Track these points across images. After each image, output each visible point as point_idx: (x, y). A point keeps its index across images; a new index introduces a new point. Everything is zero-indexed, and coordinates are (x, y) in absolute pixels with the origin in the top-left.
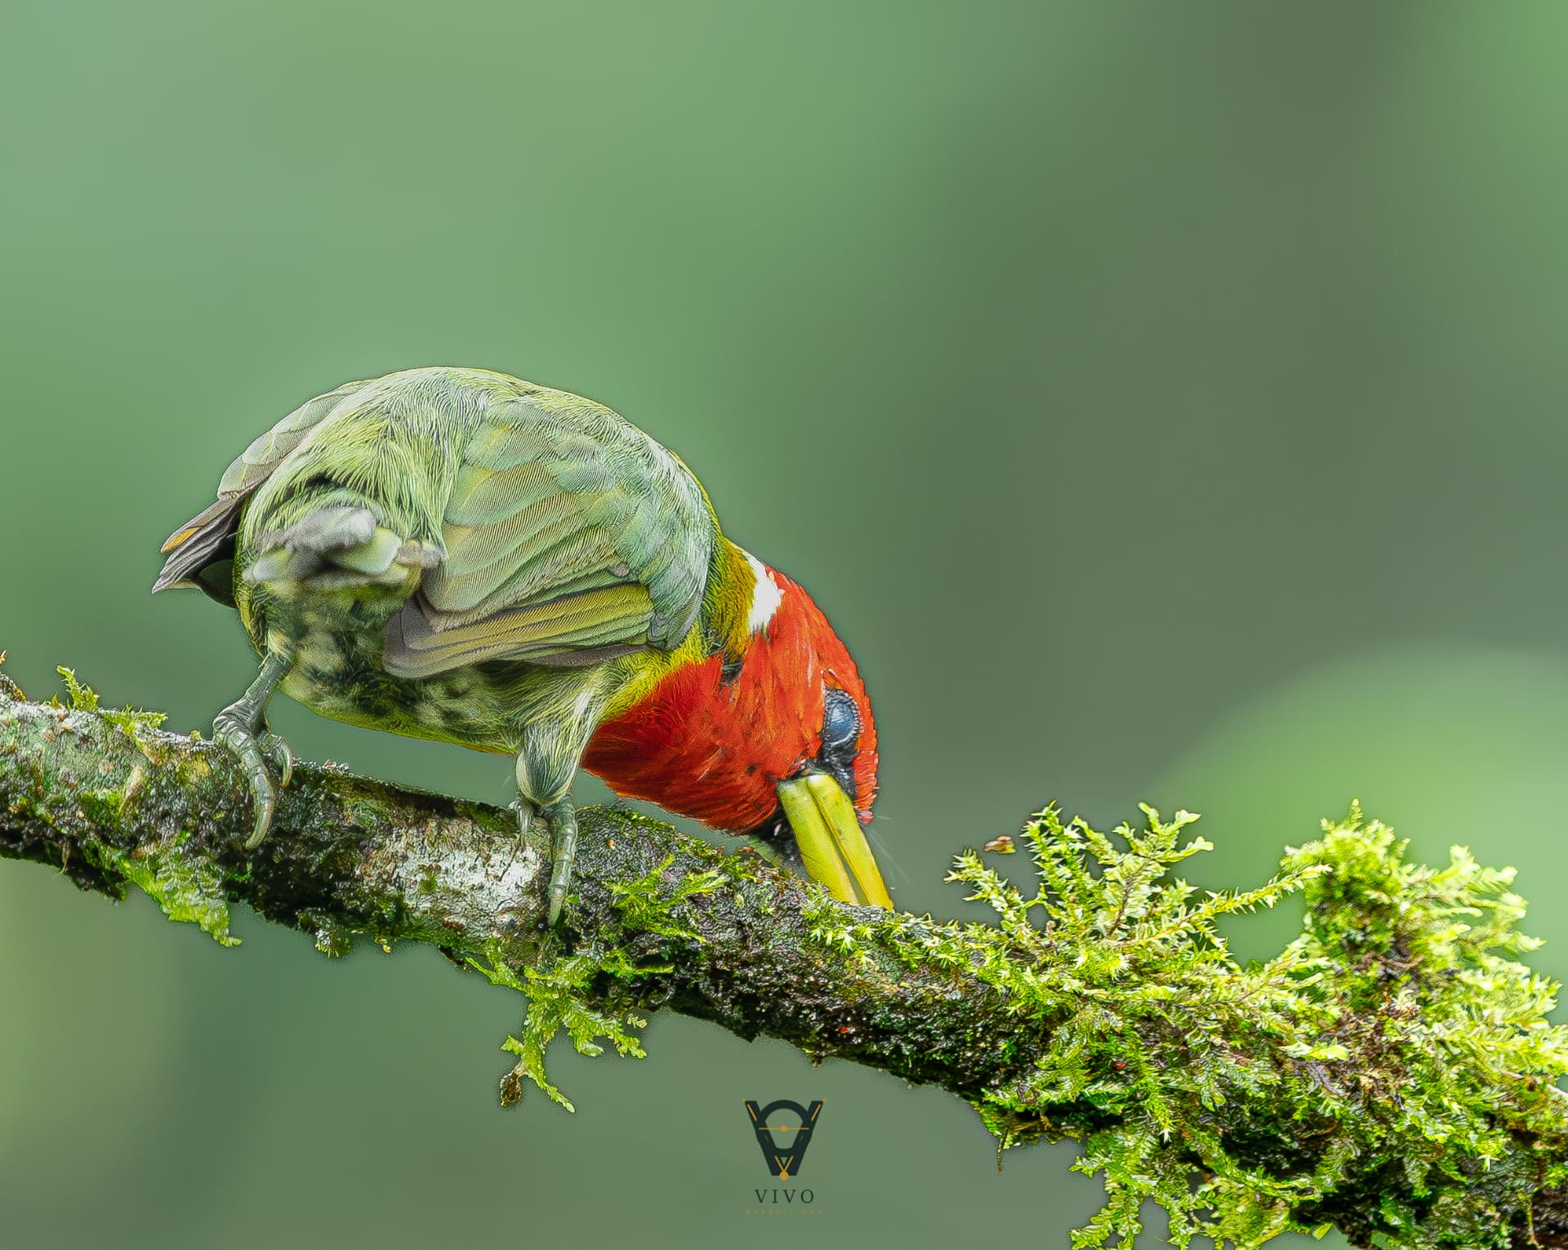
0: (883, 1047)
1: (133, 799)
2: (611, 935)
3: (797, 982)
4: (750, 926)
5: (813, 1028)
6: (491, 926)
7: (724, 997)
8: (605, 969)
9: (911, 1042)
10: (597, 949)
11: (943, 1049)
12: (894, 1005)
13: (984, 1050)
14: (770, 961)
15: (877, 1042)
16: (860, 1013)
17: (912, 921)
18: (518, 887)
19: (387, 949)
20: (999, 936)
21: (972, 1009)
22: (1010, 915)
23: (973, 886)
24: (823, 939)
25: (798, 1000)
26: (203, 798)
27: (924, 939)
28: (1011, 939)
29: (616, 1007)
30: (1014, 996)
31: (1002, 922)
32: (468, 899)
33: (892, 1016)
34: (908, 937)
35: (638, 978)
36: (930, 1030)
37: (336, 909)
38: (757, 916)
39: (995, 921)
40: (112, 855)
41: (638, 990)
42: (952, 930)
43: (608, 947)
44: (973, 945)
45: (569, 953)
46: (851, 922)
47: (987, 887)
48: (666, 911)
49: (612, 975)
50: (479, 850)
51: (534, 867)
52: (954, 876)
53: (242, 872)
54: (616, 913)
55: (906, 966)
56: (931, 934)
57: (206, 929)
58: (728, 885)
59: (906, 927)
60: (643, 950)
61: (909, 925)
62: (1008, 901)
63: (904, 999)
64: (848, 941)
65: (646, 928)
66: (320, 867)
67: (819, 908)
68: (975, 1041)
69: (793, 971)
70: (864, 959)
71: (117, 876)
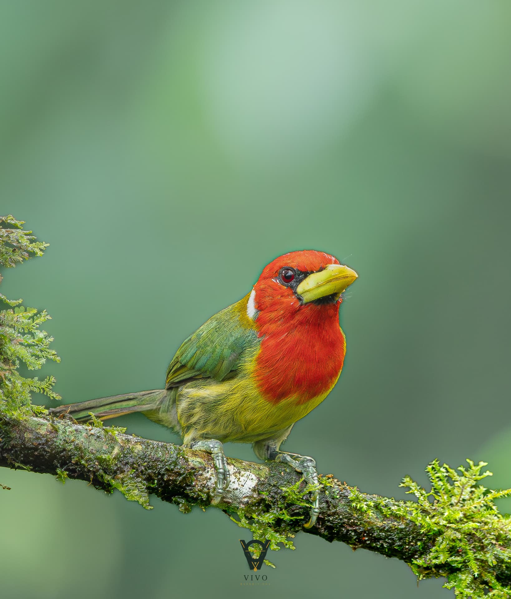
0: (377, 544)
1: (114, 458)
2: (282, 505)
3: (347, 522)
4: (331, 502)
5: (352, 538)
6: (240, 502)
7: (322, 527)
8: (280, 517)
9: (387, 543)
10: (277, 510)
11: (398, 545)
12: (381, 529)
13: (412, 545)
14: (338, 514)
15: (375, 542)
16: (369, 532)
17: (387, 500)
18: (250, 489)
19: (204, 510)
20: (418, 505)
21: (408, 531)
22: (422, 498)
23: (409, 488)
24: (356, 507)
25: (348, 528)
26: (139, 458)
27: (391, 507)
28: (422, 507)
29: (284, 531)
30: (423, 526)
31: (419, 501)
32: (232, 493)
33: (380, 534)
34: (386, 506)
35: (292, 520)
36: (393, 538)
37: (186, 496)
38: (333, 499)
39: (416, 500)
40: (108, 478)
41: (291, 525)
42: (402, 503)
43: (281, 510)
44: (408, 509)
45: (268, 511)
46: (366, 501)
47: (413, 488)
48: (301, 497)
49: (283, 519)
50: (236, 476)
51: (255, 482)
52: (402, 485)
53: (153, 483)
54: (284, 498)
55: (385, 516)
56: (394, 505)
57: (141, 503)
58: (323, 488)
59: (385, 503)
60: (293, 511)
61: (386, 502)
62: (421, 494)
63: (385, 528)
64: (365, 508)
65: (295, 503)
66: (180, 482)
67: (355, 496)
68: (410, 542)
69: (346, 518)
70: (371, 514)
71: (109, 485)
